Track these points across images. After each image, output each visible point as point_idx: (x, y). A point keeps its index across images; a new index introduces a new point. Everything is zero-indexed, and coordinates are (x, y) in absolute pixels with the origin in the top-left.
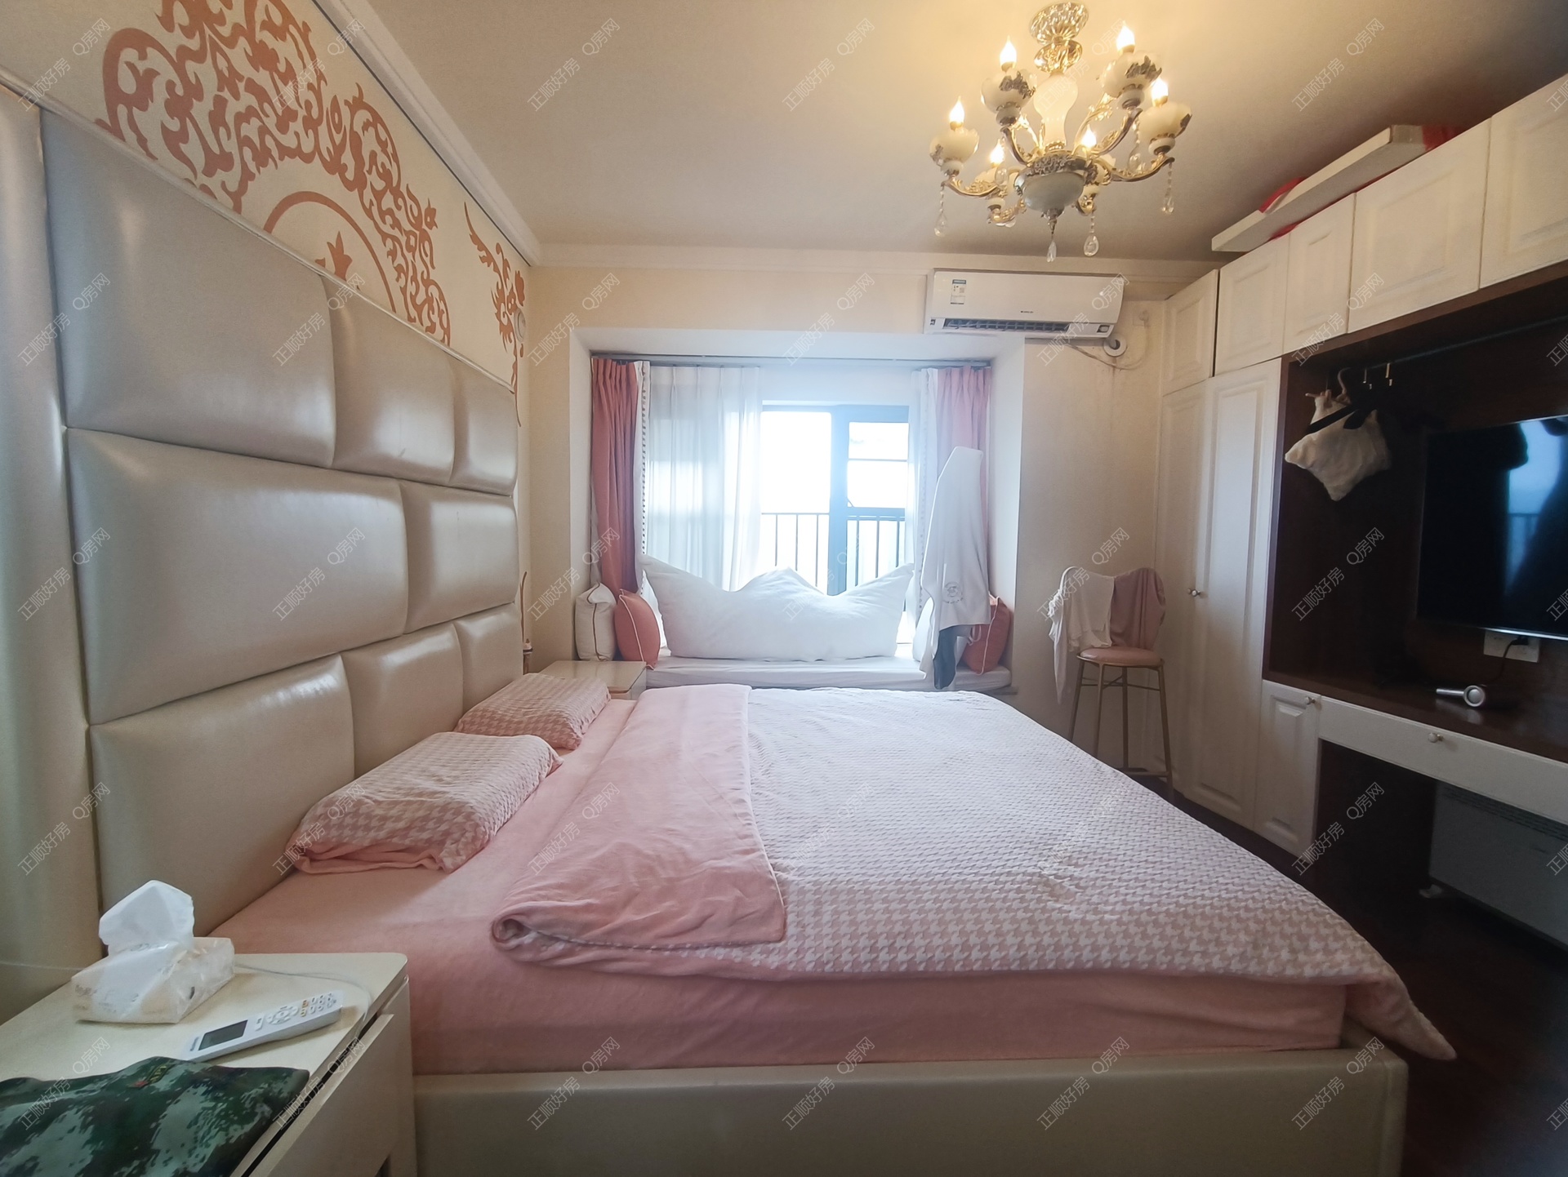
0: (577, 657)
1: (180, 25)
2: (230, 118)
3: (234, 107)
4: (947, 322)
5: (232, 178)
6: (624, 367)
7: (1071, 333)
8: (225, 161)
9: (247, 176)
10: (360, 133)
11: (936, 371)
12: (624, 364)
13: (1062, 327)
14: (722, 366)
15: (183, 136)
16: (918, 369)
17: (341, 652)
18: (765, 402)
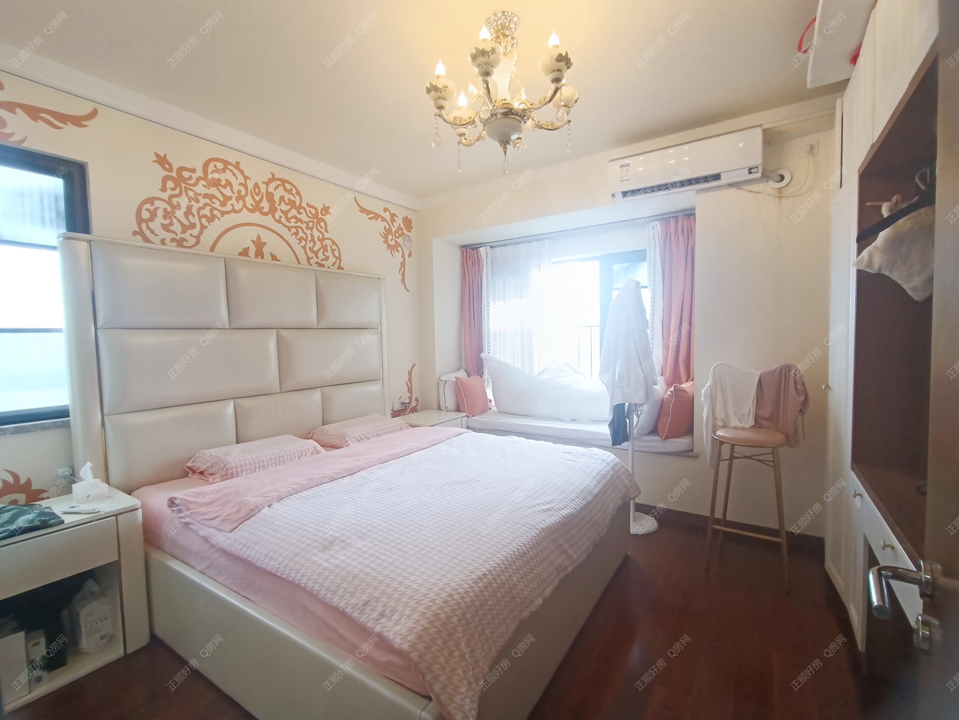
0: (439, 409)
1: (170, 188)
2: (194, 211)
3: (196, 206)
4: (625, 194)
5: (196, 232)
6: (475, 252)
7: (724, 180)
8: (193, 226)
9: (203, 227)
10: (273, 192)
11: (658, 222)
12: (473, 249)
13: (717, 177)
14: (529, 242)
15: (171, 224)
16: (648, 223)
17: (233, 398)
18: (553, 260)
